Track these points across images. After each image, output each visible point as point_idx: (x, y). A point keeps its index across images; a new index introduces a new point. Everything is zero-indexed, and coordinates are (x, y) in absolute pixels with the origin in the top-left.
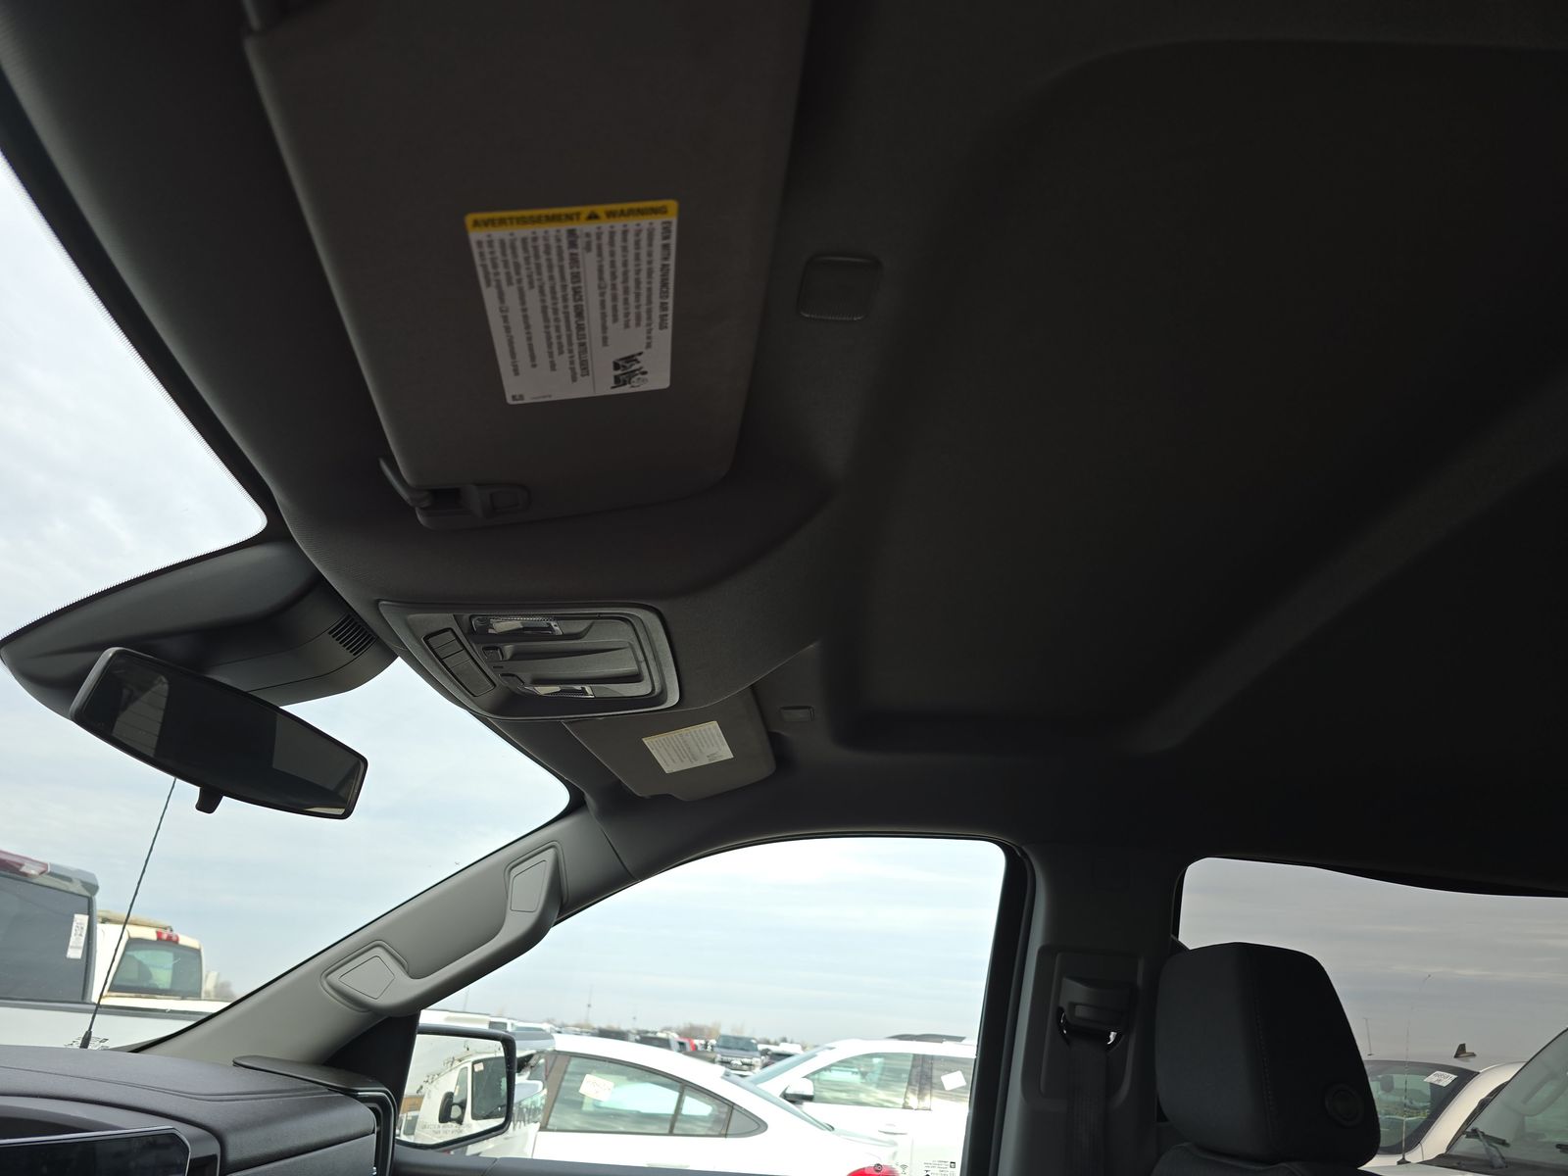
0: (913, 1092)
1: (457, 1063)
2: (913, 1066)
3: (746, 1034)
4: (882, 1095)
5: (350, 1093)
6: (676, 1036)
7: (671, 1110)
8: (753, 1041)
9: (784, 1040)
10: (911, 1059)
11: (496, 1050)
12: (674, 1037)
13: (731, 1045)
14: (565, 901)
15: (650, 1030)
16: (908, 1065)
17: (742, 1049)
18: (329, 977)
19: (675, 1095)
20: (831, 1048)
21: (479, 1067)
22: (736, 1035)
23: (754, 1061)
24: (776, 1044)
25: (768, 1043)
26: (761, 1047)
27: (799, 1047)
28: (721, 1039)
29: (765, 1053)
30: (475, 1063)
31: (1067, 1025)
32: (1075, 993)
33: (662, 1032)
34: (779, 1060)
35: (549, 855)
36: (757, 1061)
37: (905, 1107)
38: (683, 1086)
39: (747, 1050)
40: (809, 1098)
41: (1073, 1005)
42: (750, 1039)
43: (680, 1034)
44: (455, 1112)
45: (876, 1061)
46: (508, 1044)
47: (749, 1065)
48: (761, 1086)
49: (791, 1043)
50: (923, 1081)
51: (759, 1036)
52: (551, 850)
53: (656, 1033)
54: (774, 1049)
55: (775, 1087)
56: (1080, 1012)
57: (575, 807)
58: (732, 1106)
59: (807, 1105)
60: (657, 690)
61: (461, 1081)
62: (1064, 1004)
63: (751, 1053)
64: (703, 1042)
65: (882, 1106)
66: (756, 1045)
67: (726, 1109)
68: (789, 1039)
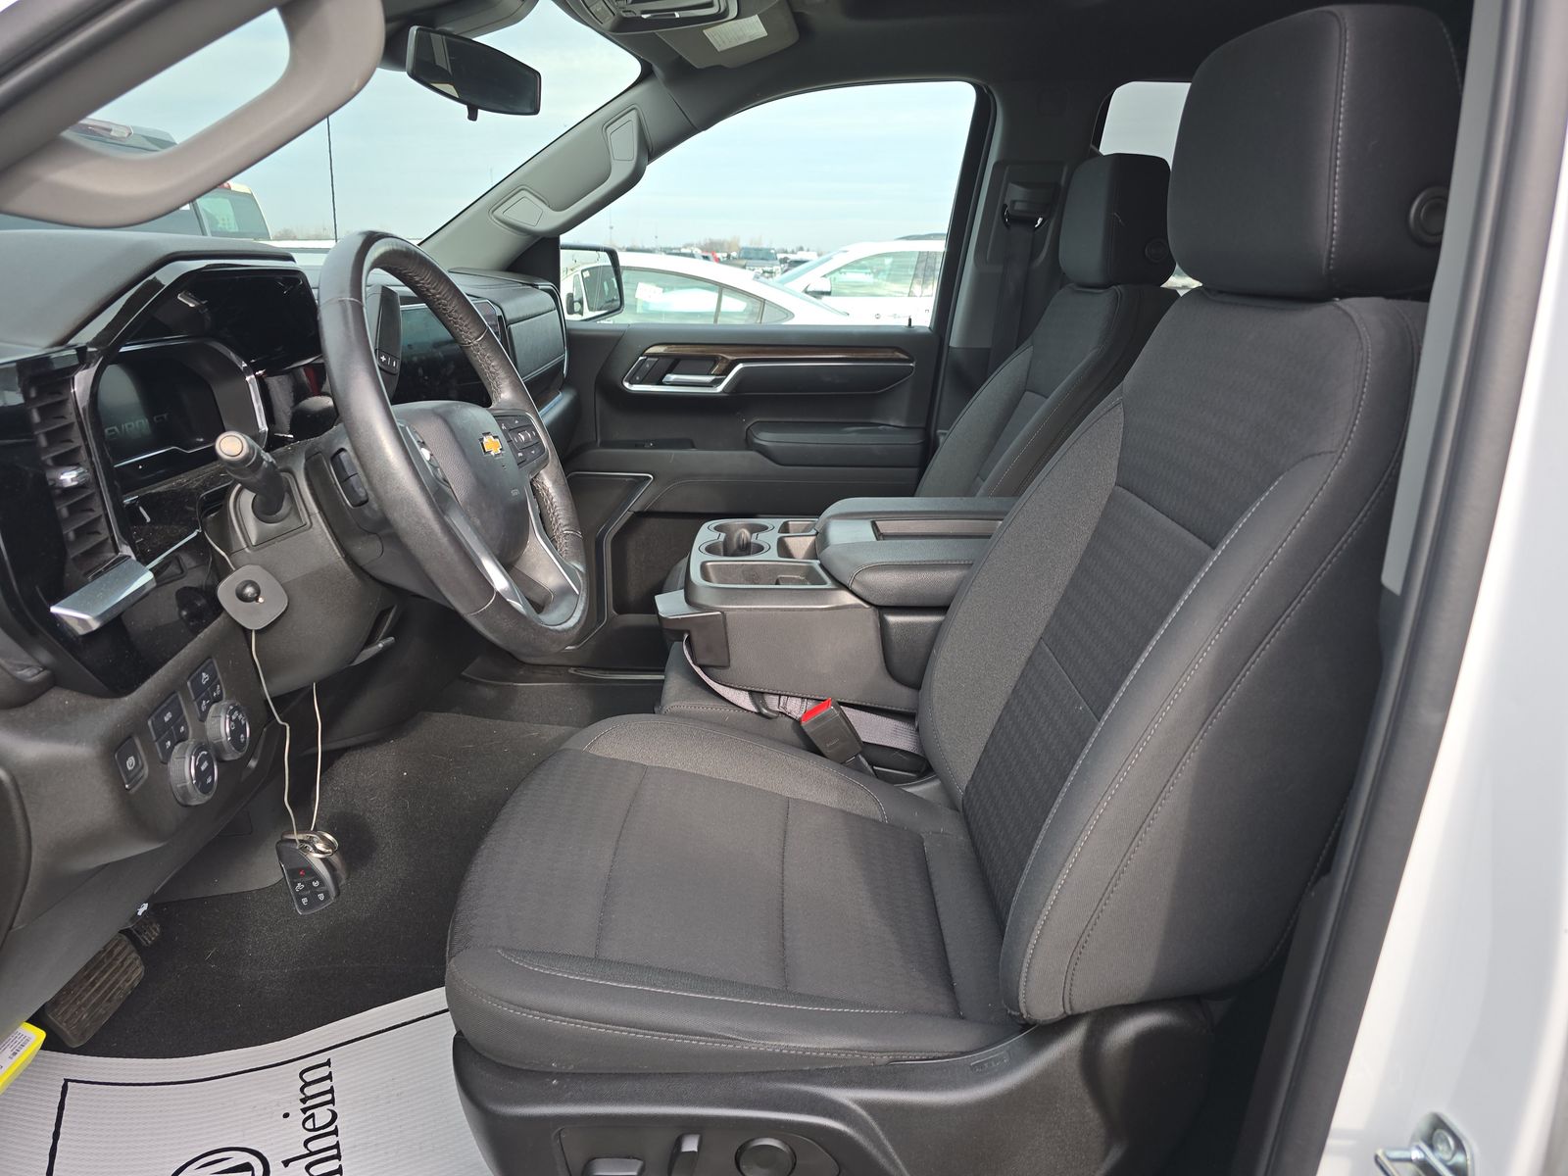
0: (919, 283)
1: (570, 272)
2: (918, 262)
3: (765, 245)
4: (895, 287)
5: (535, 286)
6: (699, 251)
7: (713, 308)
8: (772, 251)
9: (801, 249)
10: (917, 256)
11: (604, 260)
12: (697, 251)
13: (752, 255)
14: (651, 149)
15: (672, 246)
16: (914, 260)
17: (762, 259)
18: (495, 213)
19: (716, 295)
20: (846, 251)
21: (587, 274)
22: (756, 246)
23: (774, 269)
24: (793, 252)
25: (786, 252)
26: (780, 256)
27: (815, 254)
28: (742, 252)
29: (784, 261)
30: (583, 271)
31: (1009, 215)
32: (1017, 194)
33: (685, 247)
34: (795, 266)
35: (633, 115)
36: (778, 268)
37: (910, 294)
38: (722, 288)
39: (767, 260)
40: (828, 293)
41: (1014, 202)
42: (770, 249)
43: (702, 249)
44: (577, 307)
45: (888, 261)
46: (612, 254)
47: (771, 272)
48: (787, 285)
49: (808, 250)
50: (927, 273)
51: (776, 246)
52: (633, 112)
53: (680, 249)
54: (792, 257)
55: (798, 285)
56: (1019, 206)
57: (646, 75)
58: (763, 301)
59: (825, 298)
60: (722, 10)
61: (575, 285)
62: (1007, 202)
63: (771, 262)
64: (725, 255)
65: (891, 296)
66: (776, 254)
67: (758, 305)
68: (805, 248)
